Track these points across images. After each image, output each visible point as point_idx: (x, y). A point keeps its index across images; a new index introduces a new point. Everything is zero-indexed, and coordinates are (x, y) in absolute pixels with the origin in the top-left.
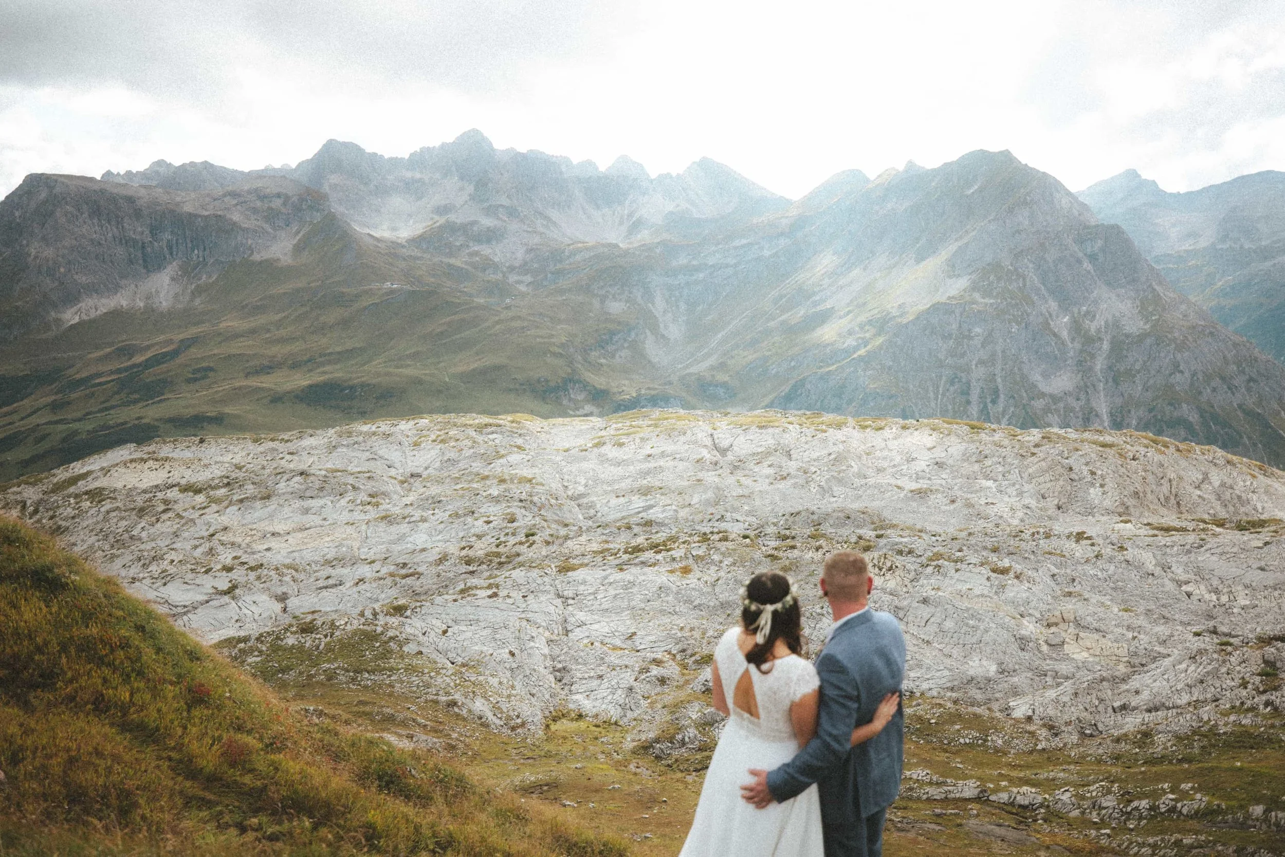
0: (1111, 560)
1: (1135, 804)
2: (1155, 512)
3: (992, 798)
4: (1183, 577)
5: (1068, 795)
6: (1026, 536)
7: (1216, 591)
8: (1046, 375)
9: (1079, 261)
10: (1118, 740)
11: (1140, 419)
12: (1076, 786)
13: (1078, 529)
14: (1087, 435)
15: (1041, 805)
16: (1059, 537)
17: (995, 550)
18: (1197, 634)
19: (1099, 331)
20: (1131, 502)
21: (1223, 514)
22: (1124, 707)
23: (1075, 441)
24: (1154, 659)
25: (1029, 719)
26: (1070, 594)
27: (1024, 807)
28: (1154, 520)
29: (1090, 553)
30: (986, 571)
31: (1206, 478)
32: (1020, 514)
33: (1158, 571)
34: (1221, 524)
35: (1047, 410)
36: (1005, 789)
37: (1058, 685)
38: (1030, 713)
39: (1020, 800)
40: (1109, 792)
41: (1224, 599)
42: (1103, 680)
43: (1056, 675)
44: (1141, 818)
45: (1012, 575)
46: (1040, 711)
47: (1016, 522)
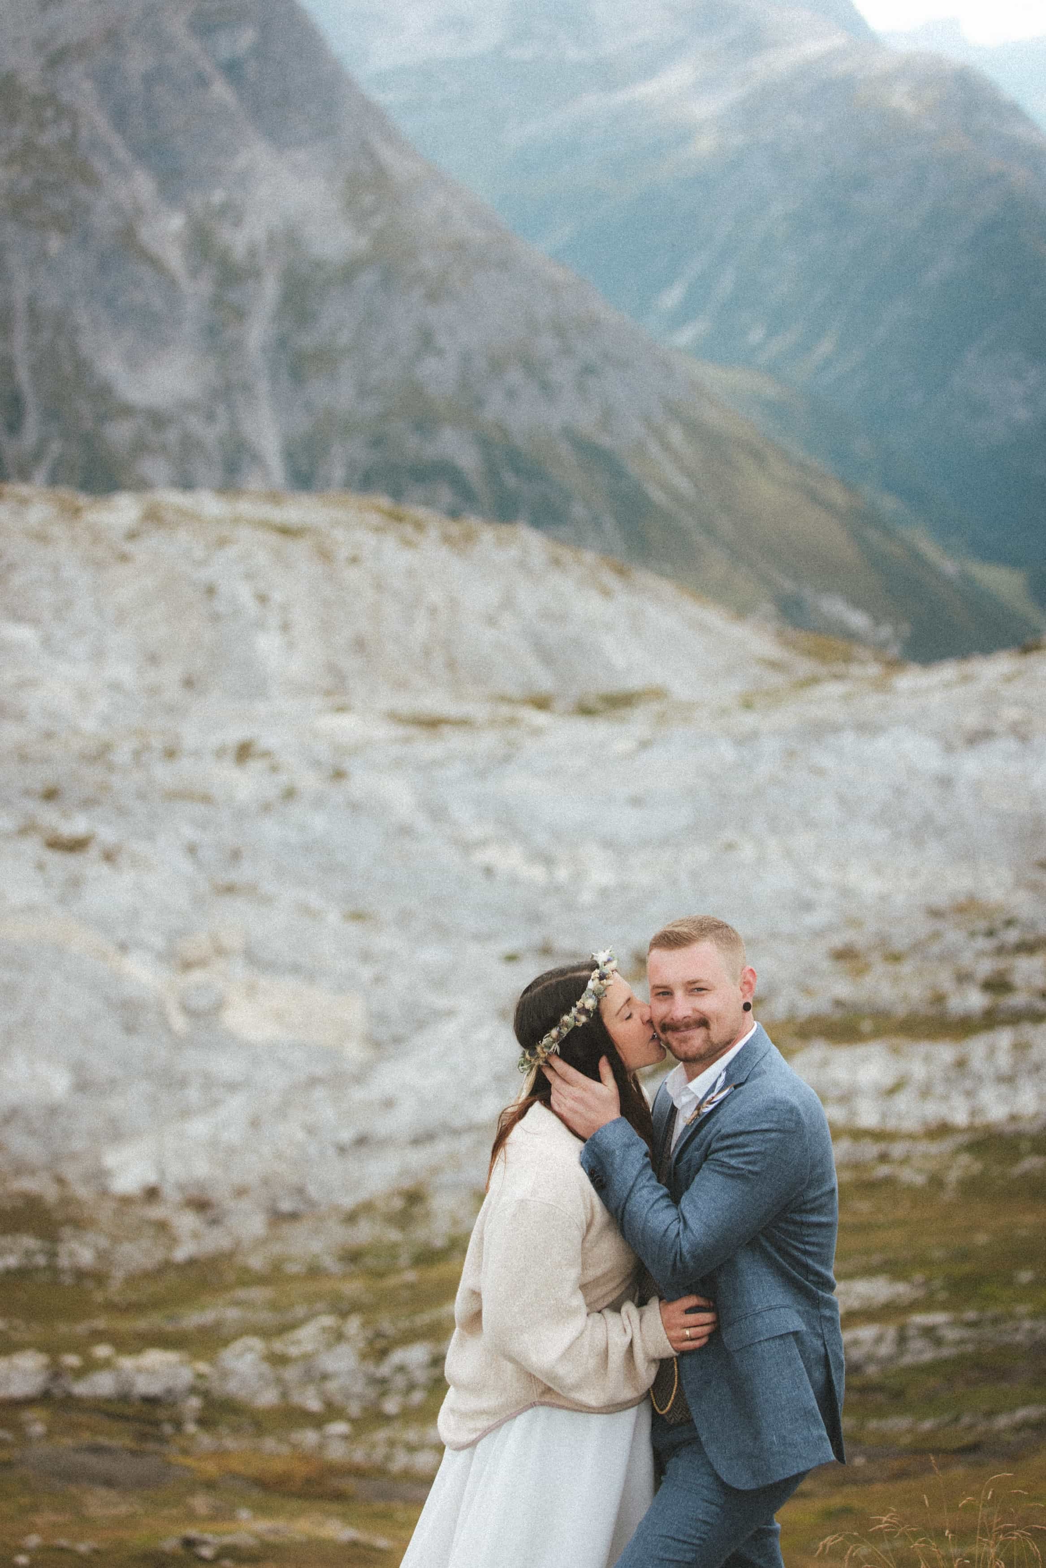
0: (319, 802)
1: (398, 1356)
2: (401, 685)
3: (81, 1389)
4: (476, 832)
5: (250, 1357)
6: (122, 755)
7: (548, 860)
8: (133, 362)
9: (203, 82)
10: (351, 1218)
11: (351, 466)
12: (266, 1333)
13: (234, 735)
14: (245, 507)
15: (193, 1390)
16: (196, 754)
17: (51, 795)
18: (511, 958)
19: (252, 253)
20: (350, 663)
21: (545, 682)
22: (362, 1141)
23: (219, 521)
24: (421, 1025)
25: (152, 1194)
26: (230, 889)
27: (151, 1401)
28: (405, 703)
29: (271, 788)
30: (32, 847)
31: (508, 602)
32: (102, 704)
33: (422, 823)
34: (542, 703)
35: (141, 447)
36: (106, 1364)
37: (215, 1103)
38: (152, 1178)
39: (144, 1386)
40: (339, 1336)
41: (562, 874)
42: (313, 1082)
43: (209, 1082)
44: (411, 1387)
45: (93, 852)
46: (176, 1171)
47: (89, 724)
